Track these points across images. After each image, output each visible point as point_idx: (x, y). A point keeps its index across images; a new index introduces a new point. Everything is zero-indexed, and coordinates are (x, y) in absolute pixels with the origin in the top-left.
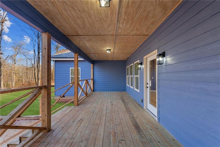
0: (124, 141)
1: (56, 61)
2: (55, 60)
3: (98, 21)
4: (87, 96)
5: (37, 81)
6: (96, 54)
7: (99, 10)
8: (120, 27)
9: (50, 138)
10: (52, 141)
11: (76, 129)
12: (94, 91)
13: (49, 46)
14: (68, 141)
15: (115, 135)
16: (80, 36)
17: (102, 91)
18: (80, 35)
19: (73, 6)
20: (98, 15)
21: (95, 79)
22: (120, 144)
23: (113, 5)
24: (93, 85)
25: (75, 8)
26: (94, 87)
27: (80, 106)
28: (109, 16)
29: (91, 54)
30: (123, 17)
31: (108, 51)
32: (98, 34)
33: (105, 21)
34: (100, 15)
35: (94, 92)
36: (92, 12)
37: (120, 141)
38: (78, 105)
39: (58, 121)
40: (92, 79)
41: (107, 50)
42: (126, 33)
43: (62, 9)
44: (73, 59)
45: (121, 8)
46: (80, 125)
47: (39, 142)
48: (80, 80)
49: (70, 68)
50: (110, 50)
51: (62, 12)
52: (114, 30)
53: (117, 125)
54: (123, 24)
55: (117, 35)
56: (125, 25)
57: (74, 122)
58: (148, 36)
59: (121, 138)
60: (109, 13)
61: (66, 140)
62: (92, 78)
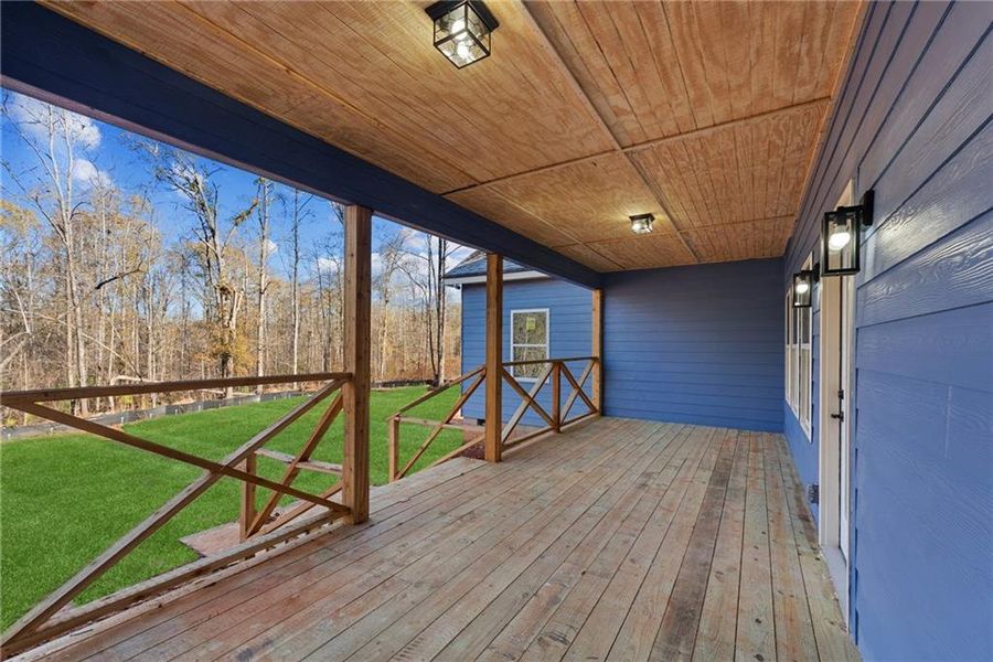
0: (561, 645)
1: (465, 287)
2: (463, 285)
3: (507, 114)
4: (559, 431)
5: (436, 359)
6: (596, 244)
7: (482, 75)
8: (616, 106)
9: (349, 542)
10: (348, 553)
11: (433, 541)
12: (603, 412)
13: (365, 244)
14: (384, 568)
15: (546, 610)
16: (484, 186)
17: (644, 419)
18: (483, 183)
19: (399, 95)
20: (493, 94)
21: (610, 356)
22: (536, 649)
23: (520, 36)
24: (598, 385)
25: (407, 99)
26: (607, 396)
27: (506, 465)
28: (536, 81)
29: (576, 248)
30: (597, 62)
31: (637, 227)
32: (545, 162)
33: (533, 104)
34: (498, 90)
35: (604, 419)
36: (463, 92)
37: (547, 638)
38: (499, 460)
39: (403, 500)
40: (594, 359)
41: (633, 218)
42: (670, 126)
43: (376, 116)
44: (483, 279)
45: (561, 34)
46: (453, 532)
47: (321, 543)
48: (512, 360)
49: (513, 312)
50: (648, 217)
51: (380, 123)
52: (599, 127)
53: (593, 573)
54: (620, 89)
55: (634, 145)
56: (634, 92)
57: (443, 514)
58: (829, 106)
59: (562, 629)
60: (527, 70)
61: (382, 562)
62: (596, 353)
